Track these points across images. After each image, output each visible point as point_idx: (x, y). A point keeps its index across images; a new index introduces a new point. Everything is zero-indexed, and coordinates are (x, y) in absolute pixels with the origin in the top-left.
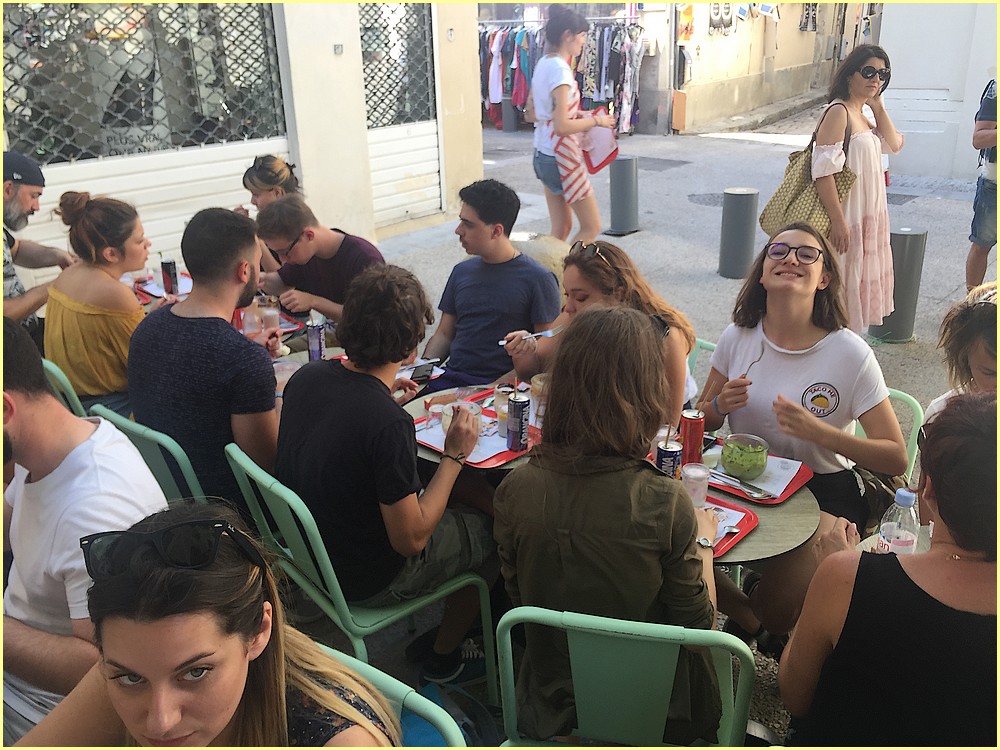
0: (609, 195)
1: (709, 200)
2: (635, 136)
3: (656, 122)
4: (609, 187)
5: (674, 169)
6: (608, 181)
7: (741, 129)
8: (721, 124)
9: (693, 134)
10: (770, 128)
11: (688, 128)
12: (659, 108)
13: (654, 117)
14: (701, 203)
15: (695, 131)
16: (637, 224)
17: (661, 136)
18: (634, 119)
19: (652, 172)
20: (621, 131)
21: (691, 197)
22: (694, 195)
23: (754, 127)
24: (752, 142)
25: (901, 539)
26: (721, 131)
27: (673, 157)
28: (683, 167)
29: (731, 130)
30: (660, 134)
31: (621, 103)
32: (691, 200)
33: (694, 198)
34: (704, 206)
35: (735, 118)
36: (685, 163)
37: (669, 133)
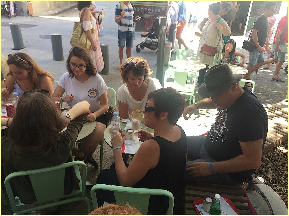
0: (12, 37)
1: (46, 37)
2: (17, 17)
3: (23, 12)
4: (11, 34)
5: (32, 28)
6: (11, 32)
7: (52, 15)
8: (45, 13)
9: (36, 16)
10: (60, 15)
11: (34, 14)
12: (23, 7)
13: (22, 10)
14: (43, 38)
15: (37, 15)
16: (24, 46)
17: (26, 17)
18: (15, 11)
19: (25, 28)
20: (11, 15)
21: (40, 36)
22: (41, 36)
23: (55, 14)
24: (56, 19)
25: (116, 124)
26: (45, 15)
27: (31, 24)
28: (35, 27)
29: (48, 15)
30: (25, 16)
31: (9, 6)
32: (40, 38)
33: (41, 37)
34: (45, 39)
35: (49, 12)
36: (35, 25)
37: (28, 16)
